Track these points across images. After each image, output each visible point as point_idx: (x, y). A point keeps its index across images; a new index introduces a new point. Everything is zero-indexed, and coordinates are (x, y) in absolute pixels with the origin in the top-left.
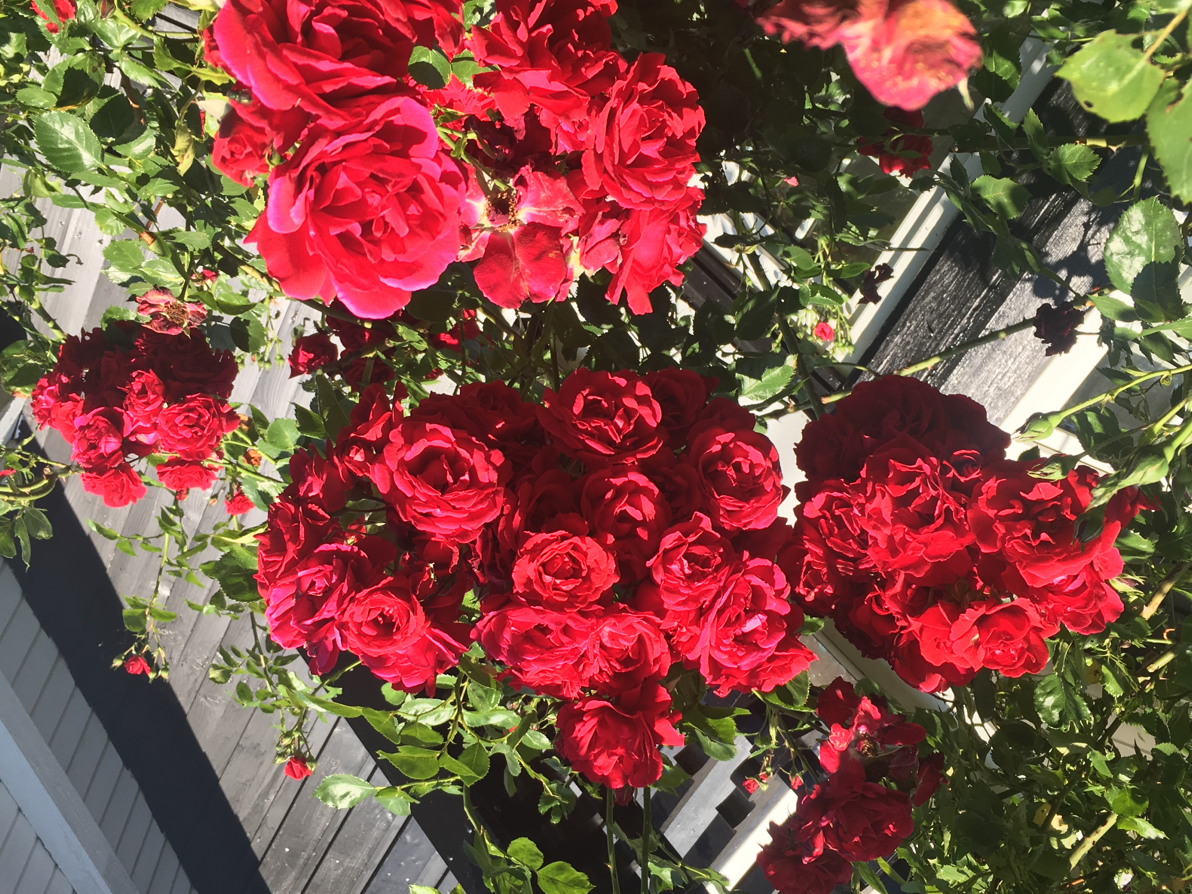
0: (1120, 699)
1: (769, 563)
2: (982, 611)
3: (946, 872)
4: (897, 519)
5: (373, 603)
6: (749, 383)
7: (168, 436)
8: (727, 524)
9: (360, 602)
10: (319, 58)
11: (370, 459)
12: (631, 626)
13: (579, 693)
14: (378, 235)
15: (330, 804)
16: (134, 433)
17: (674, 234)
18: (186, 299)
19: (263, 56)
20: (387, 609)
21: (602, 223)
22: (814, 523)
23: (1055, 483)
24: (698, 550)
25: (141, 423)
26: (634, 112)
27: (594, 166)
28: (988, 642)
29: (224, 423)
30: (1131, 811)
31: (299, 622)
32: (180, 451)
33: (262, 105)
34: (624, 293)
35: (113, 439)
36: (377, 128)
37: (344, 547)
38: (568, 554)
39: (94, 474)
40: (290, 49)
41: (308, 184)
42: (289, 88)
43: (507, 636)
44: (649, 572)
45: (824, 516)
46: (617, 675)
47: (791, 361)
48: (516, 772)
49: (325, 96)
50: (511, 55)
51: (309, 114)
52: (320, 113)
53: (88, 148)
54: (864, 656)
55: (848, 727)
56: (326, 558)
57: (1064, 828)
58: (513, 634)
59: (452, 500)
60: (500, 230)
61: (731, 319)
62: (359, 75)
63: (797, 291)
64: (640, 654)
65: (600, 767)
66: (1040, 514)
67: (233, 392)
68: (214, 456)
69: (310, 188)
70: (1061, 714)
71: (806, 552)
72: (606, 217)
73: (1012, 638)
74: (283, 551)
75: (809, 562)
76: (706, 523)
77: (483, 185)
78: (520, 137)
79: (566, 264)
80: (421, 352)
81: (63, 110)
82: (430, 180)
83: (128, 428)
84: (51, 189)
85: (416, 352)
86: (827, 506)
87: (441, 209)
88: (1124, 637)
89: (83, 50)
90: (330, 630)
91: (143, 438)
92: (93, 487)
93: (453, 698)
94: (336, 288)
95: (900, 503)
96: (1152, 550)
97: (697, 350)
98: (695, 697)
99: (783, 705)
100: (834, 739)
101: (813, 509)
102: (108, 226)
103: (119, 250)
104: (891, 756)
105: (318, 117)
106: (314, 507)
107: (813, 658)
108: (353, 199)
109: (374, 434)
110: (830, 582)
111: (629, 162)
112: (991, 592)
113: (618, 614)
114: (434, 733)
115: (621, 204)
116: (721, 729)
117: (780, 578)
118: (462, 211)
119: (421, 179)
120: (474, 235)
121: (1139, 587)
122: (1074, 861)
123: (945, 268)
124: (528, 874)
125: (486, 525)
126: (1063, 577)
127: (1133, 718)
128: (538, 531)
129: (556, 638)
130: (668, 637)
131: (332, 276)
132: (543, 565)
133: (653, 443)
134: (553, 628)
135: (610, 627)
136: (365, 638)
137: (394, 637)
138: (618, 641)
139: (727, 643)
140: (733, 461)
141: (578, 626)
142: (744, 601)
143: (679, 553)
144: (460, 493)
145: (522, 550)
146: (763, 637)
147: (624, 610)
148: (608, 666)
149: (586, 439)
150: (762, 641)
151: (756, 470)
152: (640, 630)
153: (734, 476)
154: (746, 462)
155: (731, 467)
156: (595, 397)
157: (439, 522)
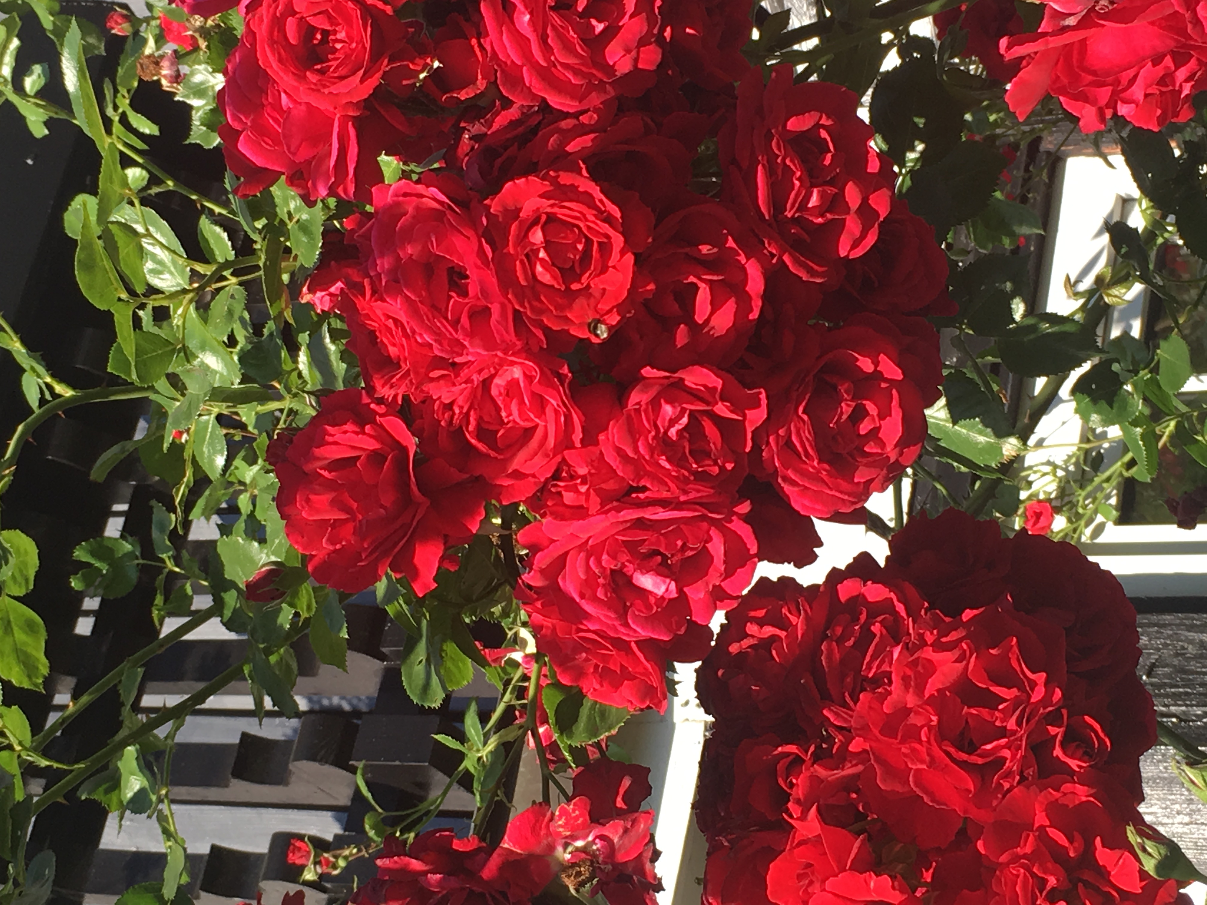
5: (338, 8)
8: (772, 451)
12: (544, 403)
13: (395, 397)
20: (342, 35)
24: (710, 430)
44: (634, 379)
46: (459, 433)
55: (592, 822)
59: (554, 28)
64: (509, 446)
76: (756, 417)
93: (201, 270)
113: (550, 373)
129: (459, 308)
130: (558, 473)
133: (815, 267)
134: (471, 294)
135: (525, 374)
136: (278, 32)
137: (308, 74)
138: (511, 402)
139: (604, 564)
140: (864, 402)
141: (500, 327)
142: (679, 547)
143: (692, 404)
144: (572, 33)
145: (551, 173)
146: (644, 610)
147: (561, 378)
148: (465, 410)
149: (763, 165)
150: (637, 613)
151: (872, 443)
152: (546, 422)
153: (844, 417)
154: (874, 420)
155: (853, 404)
156: (829, 139)
157: (508, 29)
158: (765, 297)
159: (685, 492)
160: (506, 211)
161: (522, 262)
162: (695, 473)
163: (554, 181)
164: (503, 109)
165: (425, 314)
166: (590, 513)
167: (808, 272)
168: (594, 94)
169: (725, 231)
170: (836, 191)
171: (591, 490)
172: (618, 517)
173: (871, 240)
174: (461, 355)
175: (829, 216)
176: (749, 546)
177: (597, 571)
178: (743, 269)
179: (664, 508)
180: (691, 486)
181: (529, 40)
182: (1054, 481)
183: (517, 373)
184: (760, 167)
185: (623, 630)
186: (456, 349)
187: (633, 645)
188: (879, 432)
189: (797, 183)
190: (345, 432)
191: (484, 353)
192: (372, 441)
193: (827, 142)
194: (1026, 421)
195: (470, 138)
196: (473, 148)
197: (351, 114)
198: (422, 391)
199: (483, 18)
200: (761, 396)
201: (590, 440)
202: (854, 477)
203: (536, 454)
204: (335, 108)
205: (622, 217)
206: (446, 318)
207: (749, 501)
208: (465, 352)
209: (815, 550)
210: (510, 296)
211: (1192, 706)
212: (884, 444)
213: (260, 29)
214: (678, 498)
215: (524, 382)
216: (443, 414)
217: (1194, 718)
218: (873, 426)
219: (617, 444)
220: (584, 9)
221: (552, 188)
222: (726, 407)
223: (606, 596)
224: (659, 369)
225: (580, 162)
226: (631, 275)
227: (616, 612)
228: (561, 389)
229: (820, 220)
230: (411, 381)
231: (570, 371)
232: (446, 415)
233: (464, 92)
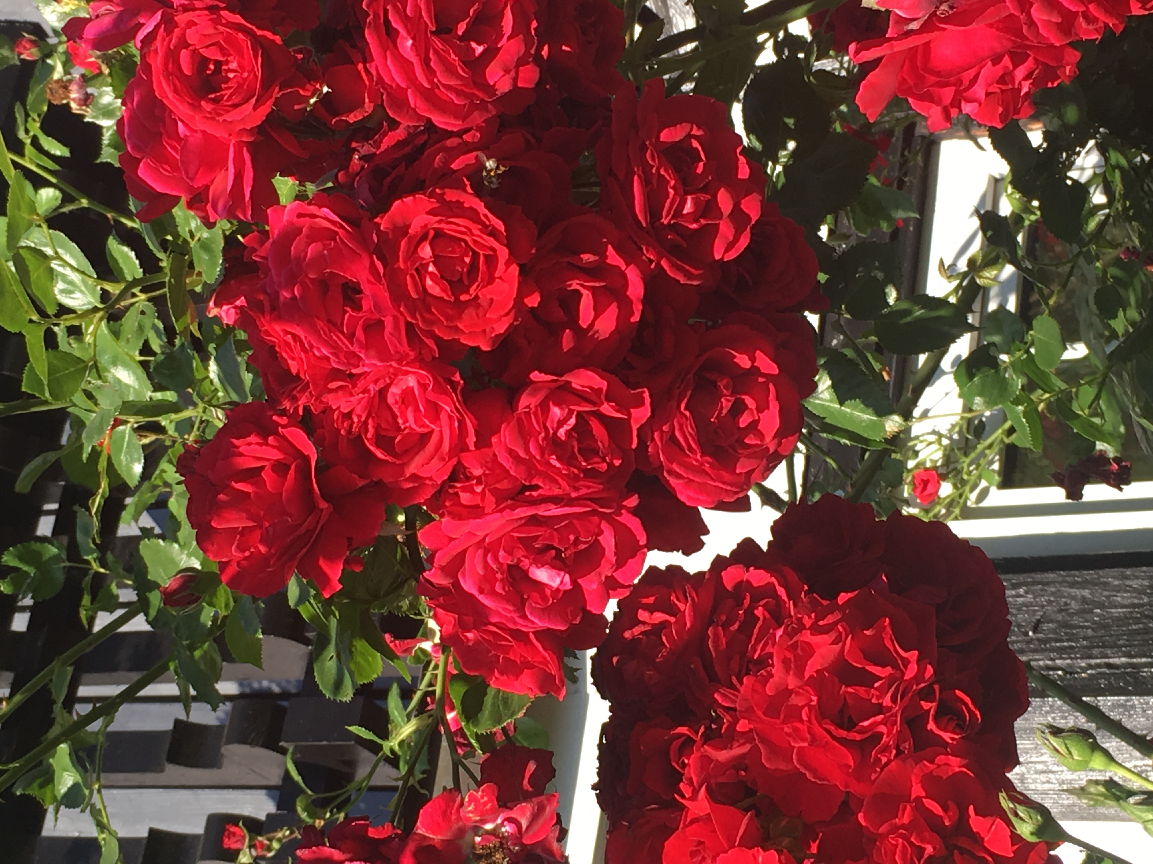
1: (643, 541)
5: (229, 40)
8: (656, 447)
9: (217, 22)
12: (439, 409)
20: (234, 65)
24: (597, 429)
38: (475, 256)
44: (523, 384)
46: (358, 441)
47: (892, 425)
55: (502, 805)
59: (436, 51)
64: (406, 451)
76: (641, 415)
100: (473, 799)
113: (443, 380)
125: (431, 124)
128: (478, 194)
129: (354, 321)
130: (454, 475)
132: (439, 233)
133: (693, 271)
134: (365, 307)
135: (419, 383)
136: (173, 63)
137: (203, 103)
138: (407, 409)
139: (501, 560)
140: (743, 397)
141: (393, 338)
142: (571, 542)
143: (579, 405)
144: (453, 56)
145: (438, 191)
146: (540, 602)
147: (454, 385)
148: (363, 419)
149: (639, 176)
150: (534, 605)
151: (751, 435)
152: (441, 427)
153: (725, 412)
154: (753, 414)
155: (733, 399)
156: (700, 149)
157: (392, 53)
158: (645, 301)
159: (577, 489)
160: (395, 228)
161: (412, 276)
162: (585, 471)
163: (440, 198)
164: (390, 130)
165: (322, 329)
166: (486, 512)
167: (685, 276)
168: (476, 113)
169: (605, 240)
170: (709, 197)
171: (487, 491)
172: (513, 515)
173: (744, 242)
174: (358, 366)
175: (703, 222)
176: (638, 538)
177: (494, 567)
178: (623, 274)
179: (556, 504)
180: (582, 483)
181: (412, 63)
182: (939, 449)
183: (412, 381)
184: (636, 177)
185: (521, 621)
186: (352, 362)
187: (531, 635)
188: (757, 425)
189: (672, 192)
190: (249, 444)
191: (379, 364)
192: (275, 451)
193: (699, 152)
194: (909, 395)
195: (360, 159)
196: (363, 168)
197: (246, 140)
198: (322, 402)
199: (368, 44)
200: (644, 395)
201: (483, 442)
202: (735, 468)
203: (432, 458)
204: (230, 135)
205: (505, 231)
206: (342, 333)
207: (637, 496)
208: (361, 364)
209: (702, 537)
210: (402, 309)
211: (1077, 658)
212: (763, 436)
213: (155, 61)
214: (569, 494)
215: (418, 389)
216: (343, 423)
217: (1079, 670)
218: (751, 420)
219: (509, 446)
220: (463, 33)
221: (437, 205)
222: (611, 407)
223: (504, 590)
224: (546, 374)
225: (465, 179)
226: (517, 285)
227: (514, 605)
228: (454, 395)
229: (695, 226)
230: (310, 392)
231: (462, 378)
232: (345, 424)
233: (352, 115)
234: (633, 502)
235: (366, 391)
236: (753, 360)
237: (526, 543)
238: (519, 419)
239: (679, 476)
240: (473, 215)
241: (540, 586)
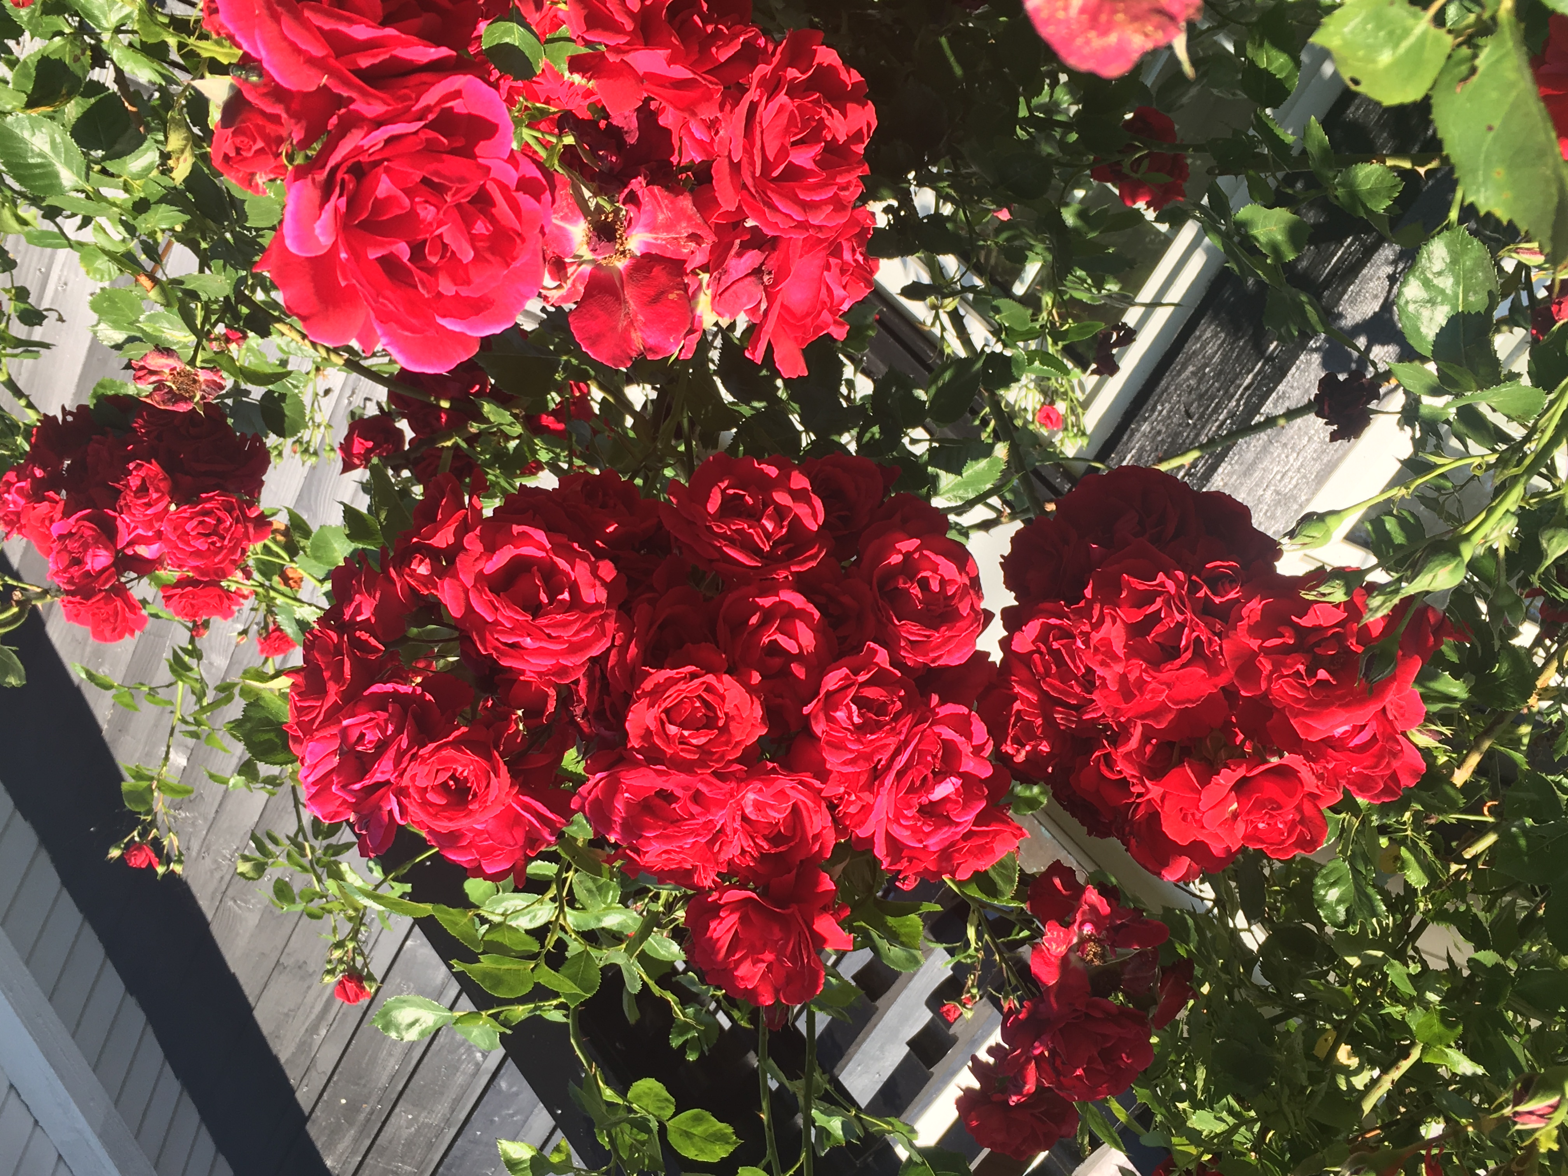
0: (1425, 891)
1: (966, 710)
2: (1241, 772)
3: (1200, 1120)
4: (1132, 652)
5: (442, 761)
6: (946, 479)
7: (177, 547)
8: (911, 659)
9: (424, 761)
10: (351, 22)
11: (438, 572)
12: (782, 792)
13: (714, 881)
14: (434, 260)
15: (393, 1035)
16: (131, 544)
17: (835, 270)
18: (198, 364)
19: (276, 18)
20: (460, 769)
21: (739, 255)
22: (1026, 659)
23: (1337, 606)
24: (871, 693)
25: (140, 531)
26: (782, 107)
27: (728, 179)
28: (1249, 813)
29: (251, 530)
30: (1440, 1039)
31: (344, 787)
32: (194, 568)
33: (277, 84)
34: (770, 349)
35: (103, 552)
36: (431, 117)
37: (403, 689)
38: (700, 697)
39: (78, 599)
40: (313, 9)
41: (337, 191)
42: (311, 61)
43: (619, 805)
44: (806, 722)
45: (1038, 651)
46: (764, 857)
47: (1001, 450)
48: (634, 987)
49: (359, 73)
50: (618, 29)
51: (340, 96)
52: (354, 95)
53: (68, 164)
54: (1089, 833)
55: (1068, 925)
56: (380, 702)
57: (1354, 1062)
58: (627, 802)
59: (547, 626)
60: (604, 262)
61: (921, 394)
62: (406, 45)
63: (1009, 359)
64: (794, 828)
65: (742, 978)
66: (1318, 644)
67: (263, 489)
68: (239, 575)
69: (341, 195)
70: (1347, 911)
71: (1015, 697)
72: (745, 247)
73: (1280, 807)
74: (321, 692)
75: (1018, 711)
76: (882, 657)
77: (582, 203)
78: (632, 139)
79: (693, 310)
80: (514, 438)
81: (34, 113)
82: (504, 188)
83: (124, 538)
84: (23, 222)
85: (508, 438)
86: (1043, 637)
87: (518, 227)
88: (1430, 809)
89: (60, 33)
90: (385, 797)
91: (143, 551)
92: (77, 616)
93: (553, 891)
94: (379, 332)
95: (1136, 631)
96: (1464, 695)
97: (877, 436)
98: (870, 890)
99: (984, 898)
100: (1050, 941)
101: (1024, 643)
102: (97, 270)
103: (111, 300)
104: (1124, 964)
105: (351, 100)
106: (364, 636)
107: (1023, 835)
108: (399, 212)
109: (443, 539)
110: (1046, 738)
111: (775, 174)
112: (1254, 749)
113: (766, 776)
114: (528, 938)
115: (766, 231)
116: (903, 930)
117: (980, 729)
118: (547, 230)
119: (491, 187)
120: (570, 270)
121: (1445, 741)
122: (1367, 1106)
123: (1208, 334)
124: (654, 1125)
125: (592, 659)
126: (1346, 728)
127: (1440, 915)
128: (660, 667)
129: (684, 808)
130: (832, 807)
131: (372, 313)
132: (667, 711)
133: (812, 552)
134: (680, 795)
135: (756, 793)
136: (430, 808)
137: (470, 807)
138: (766, 812)
139: (910, 815)
140: (919, 576)
141: (714, 791)
142: (932, 759)
143: (847, 696)
144: (558, 616)
145: (638, 692)
146: (957, 807)
147: (773, 771)
148: (752, 844)
149: (725, 545)
150: (954, 813)
151: (948, 588)
152: (795, 798)
153: (920, 595)
154: (935, 578)
155: (916, 584)
156: (736, 492)
157: (529, 655)
158: (810, 600)
159: (900, 733)
160: (643, 738)
161: (682, 750)
162: (892, 720)
163: (645, 694)
164: (577, 687)
165: (673, 832)
166: (871, 804)
167: (813, 559)
168: (606, 625)
169: (751, 600)
170: (772, 507)
171: (858, 793)
172: (887, 788)
173: (818, 503)
174: (715, 825)
175: (786, 523)
177: (911, 822)
178: (782, 602)
179: (900, 754)
180: (898, 728)
181: (543, 647)
184: (725, 549)
185: (959, 828)
186: (710, 827)
187: (974, 828)
188: (944, 579)
189: (751, 531)
191: (724, 811)
192: (732, 915)
193: (737, 494)
197: (515, 793)
198: (722, 862)
199: (510, 666)
200: (871, 646)
203: (812, 817)
204: (505, 801)
205: (697, 667)
206: (685, 820)
207: (933, 694)
208: (715, 823)
210: (700, 772)
211: (1227, 404)
212: (954, 581)
214: (900, 740)
215: (760, 796)
216: (745, 860)
217: (1236, 409)
218: (938, 580)
219: (839, 760)
220: (548, 598)
221: (648, 700)
222: (863, 674)
223: (931, 826)
225: (644, 668)
226: (738, 684)
227: (946, 826)
228: (780, 776)
229: (784, 531)
230: (710, 866)
231: (773, 763)
232: (748, 859)
233: (549, 706)
234: (935, 699)
235: (735, 831)
236: (900, 552)
237: (911, 790)
238: (828, 743)
239: (940, 657)
240: (671, 682)
241: (946, 799)
